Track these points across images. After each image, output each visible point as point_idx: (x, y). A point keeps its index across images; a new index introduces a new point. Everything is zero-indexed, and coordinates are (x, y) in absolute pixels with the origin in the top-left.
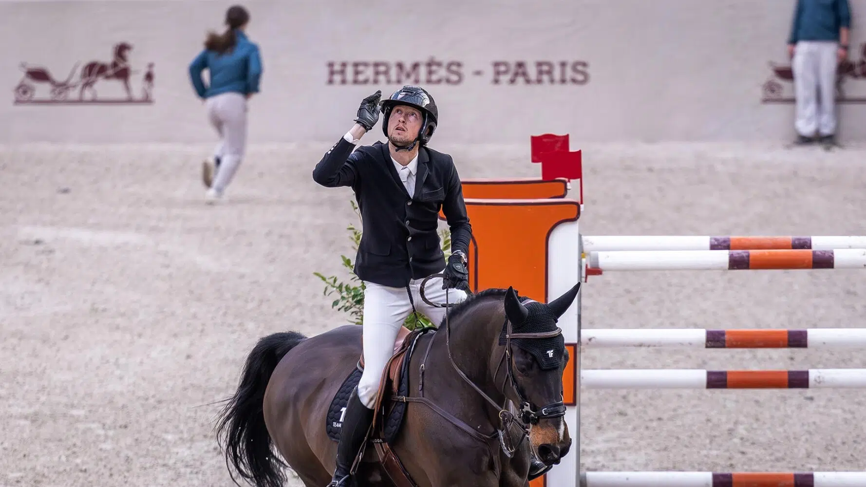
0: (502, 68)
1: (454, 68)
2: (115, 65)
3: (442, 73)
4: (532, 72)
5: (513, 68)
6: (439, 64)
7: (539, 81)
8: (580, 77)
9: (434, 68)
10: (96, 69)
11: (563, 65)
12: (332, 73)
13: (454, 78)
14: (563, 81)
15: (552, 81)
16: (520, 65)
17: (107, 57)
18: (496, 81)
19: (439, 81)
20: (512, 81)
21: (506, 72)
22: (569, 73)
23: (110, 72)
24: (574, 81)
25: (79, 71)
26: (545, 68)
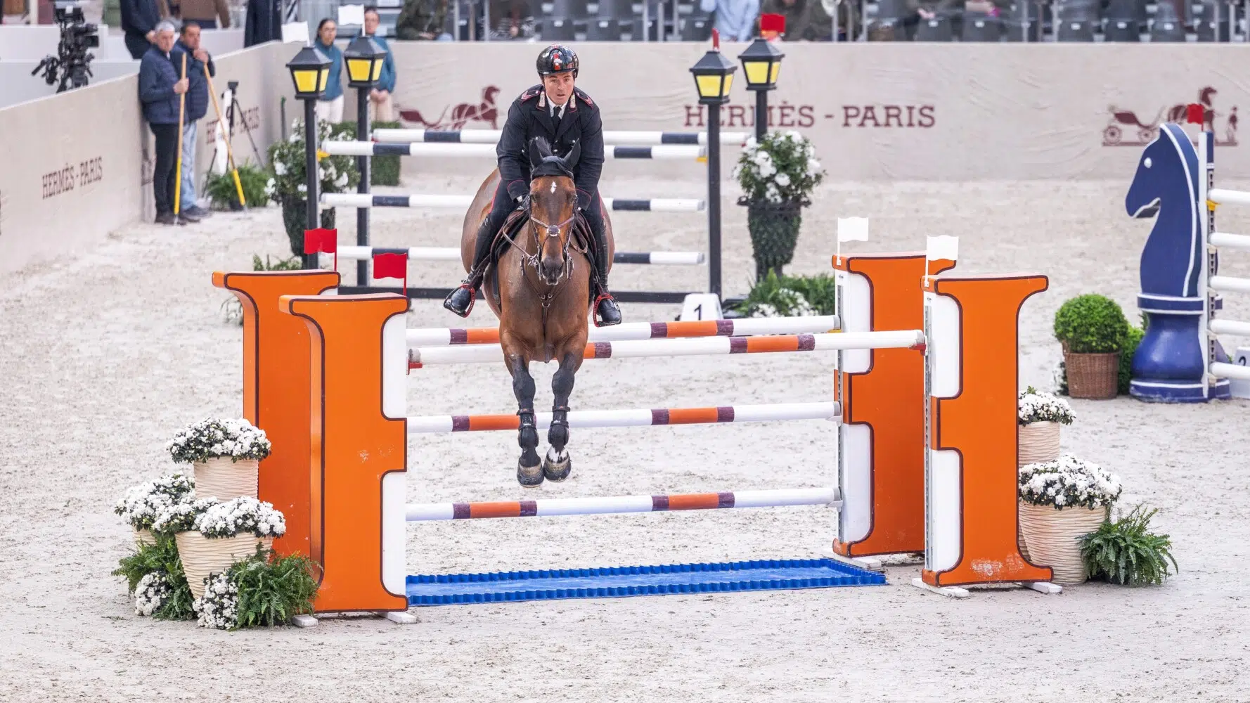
0: (852, 112)
1: (806, 111)
2: (484, 106)
3: (795, 116)
4: (881, 116)
5: (862, 111)
6: (792, 108)
7: (887, 124)
8: (926, 121)
9: (786, 111)
10: (465, 111)
11: (910, 108)
12: (689, 115)
13: (806, 121)
14: (911, 125)
15: (900, 125)
16: (870, 108)
17: (476, 100)
18: (846, 124)
19: (792, 124)
20: (862, 124)
21: (856, 116)
22: (916, 117)
23: (479, 114)
24: (921, 124)
25: (449, 113)
26: (893, 112)
